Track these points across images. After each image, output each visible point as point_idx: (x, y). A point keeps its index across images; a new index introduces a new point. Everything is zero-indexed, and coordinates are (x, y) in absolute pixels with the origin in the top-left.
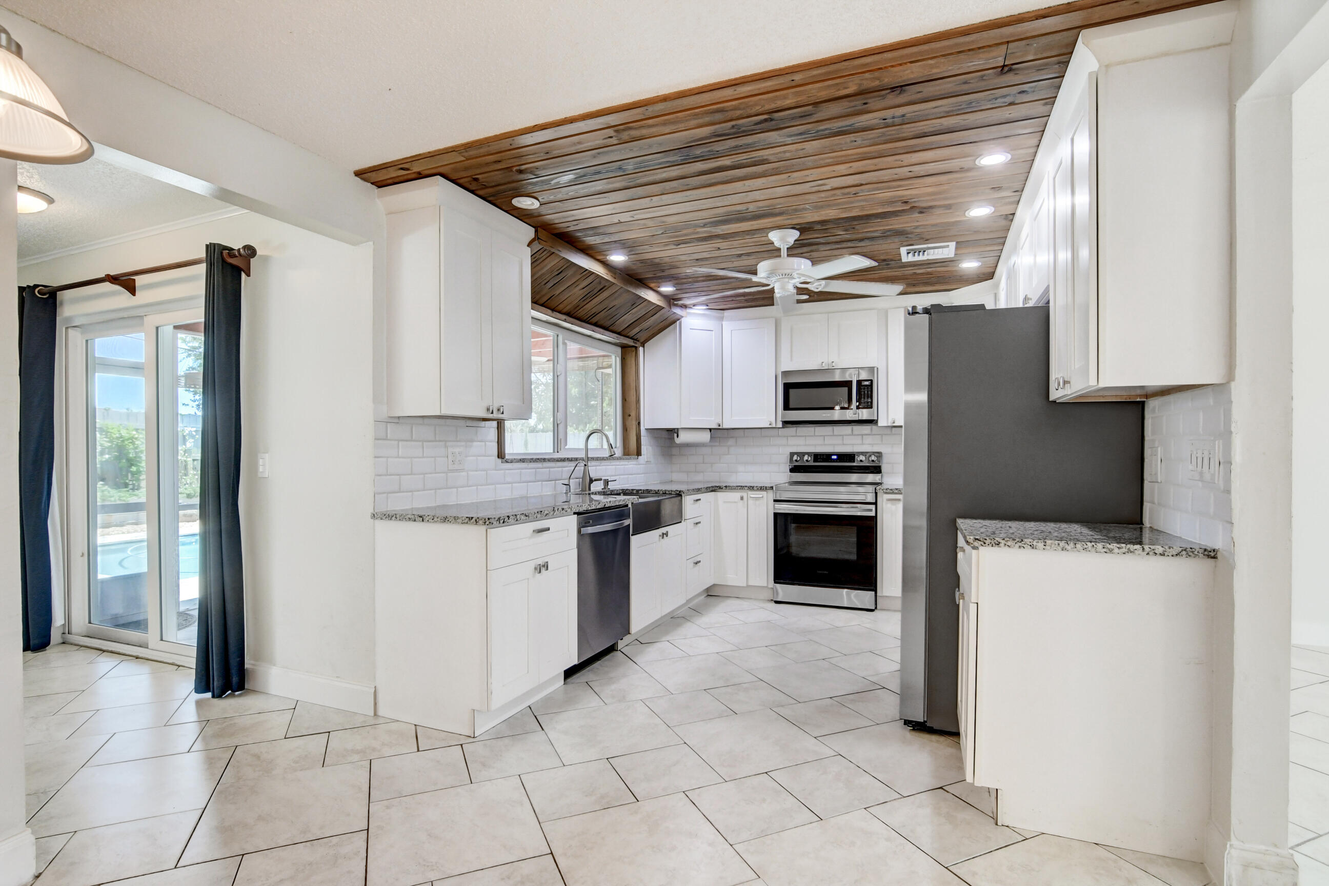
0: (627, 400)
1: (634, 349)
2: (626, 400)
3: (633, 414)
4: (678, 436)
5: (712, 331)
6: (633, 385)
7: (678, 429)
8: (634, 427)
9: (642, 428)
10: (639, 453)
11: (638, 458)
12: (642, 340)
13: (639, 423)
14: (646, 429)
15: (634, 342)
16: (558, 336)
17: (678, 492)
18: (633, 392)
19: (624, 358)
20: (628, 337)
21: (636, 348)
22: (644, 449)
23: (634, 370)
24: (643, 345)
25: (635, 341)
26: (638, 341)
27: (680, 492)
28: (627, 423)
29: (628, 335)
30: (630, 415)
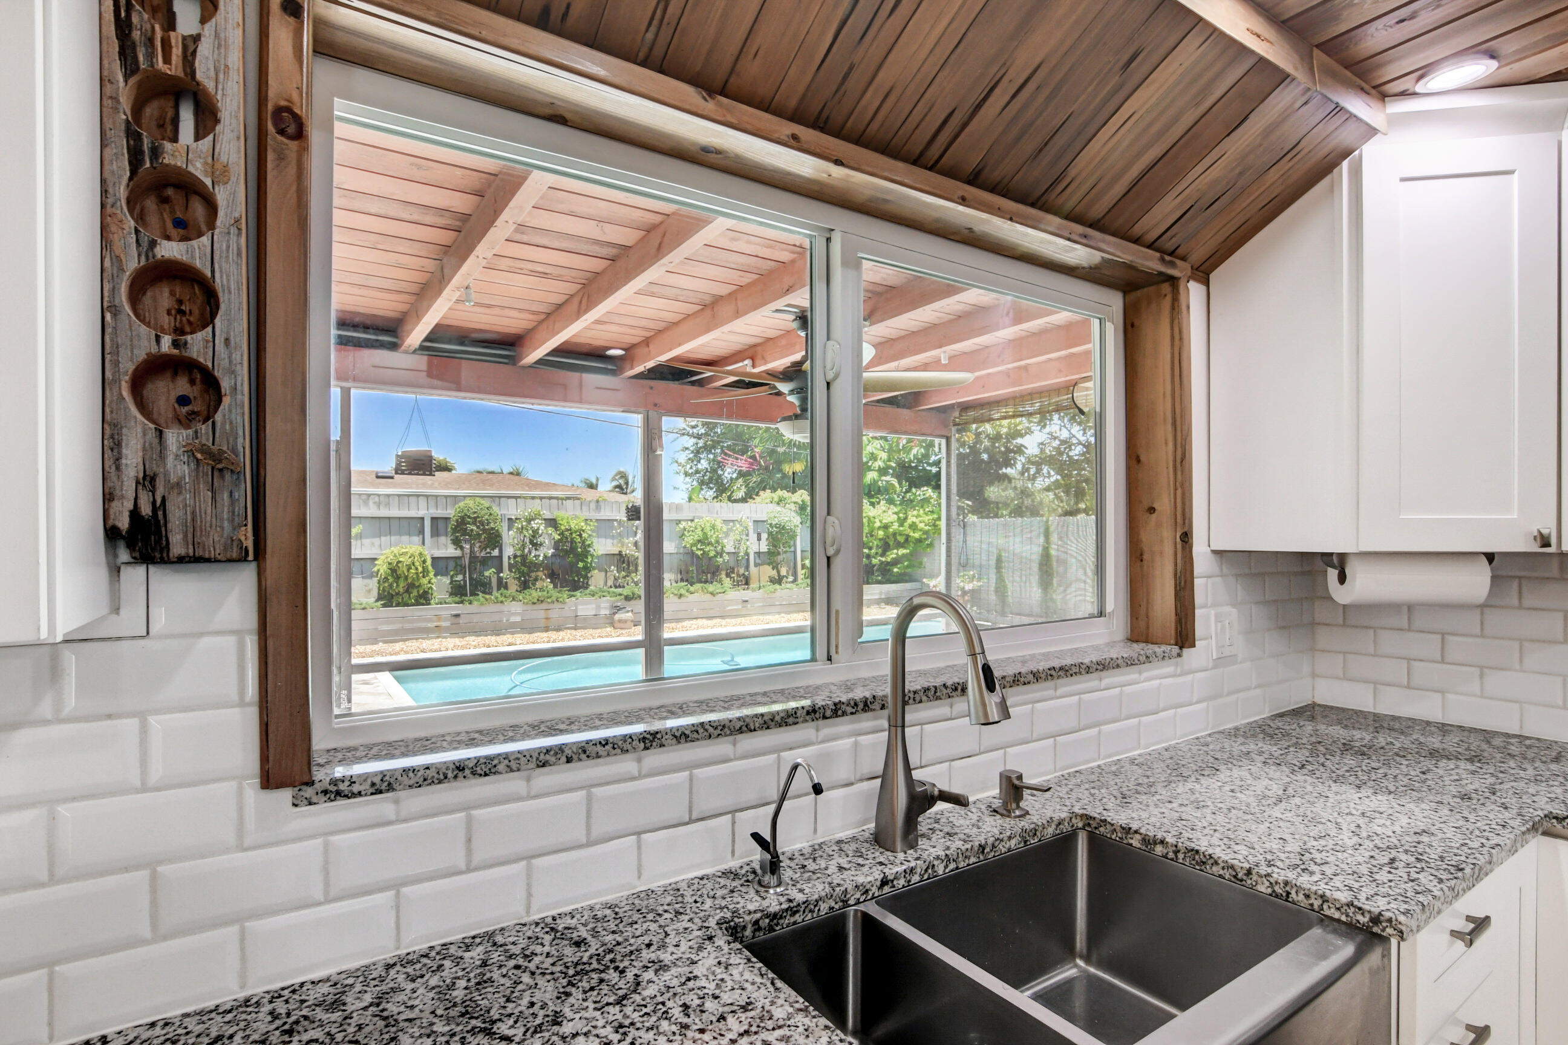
0: (1143, 458)
1: (1166, 288)
2: (1139, 461)
3: (1164, 504)
4: (1342, 579)
5: (1512, 172)
6: (1163, 407)
7: (1343, 557)
8: (1168, 550)
9: (1200, 549)
10: (1184, 638)
11: (1179, 655)
12: (1198, 254)
13: (1186, 538)
14: (1217, 553)
15: (1162, 260)
16: (828, 240)
17: (1364, 920)
18: (1163, 432)
19: (1132, 325)
20: (1137, 241)
21: (1173, 281)
22: (1204, 620)
23: (1169, 357)
24: (1203, 274)
25: (1167, 258)
26: (1183, 259)
27: (1376, 919)
28: (1144, 536)
29: (1137, 230)
30: (1152, 510)
